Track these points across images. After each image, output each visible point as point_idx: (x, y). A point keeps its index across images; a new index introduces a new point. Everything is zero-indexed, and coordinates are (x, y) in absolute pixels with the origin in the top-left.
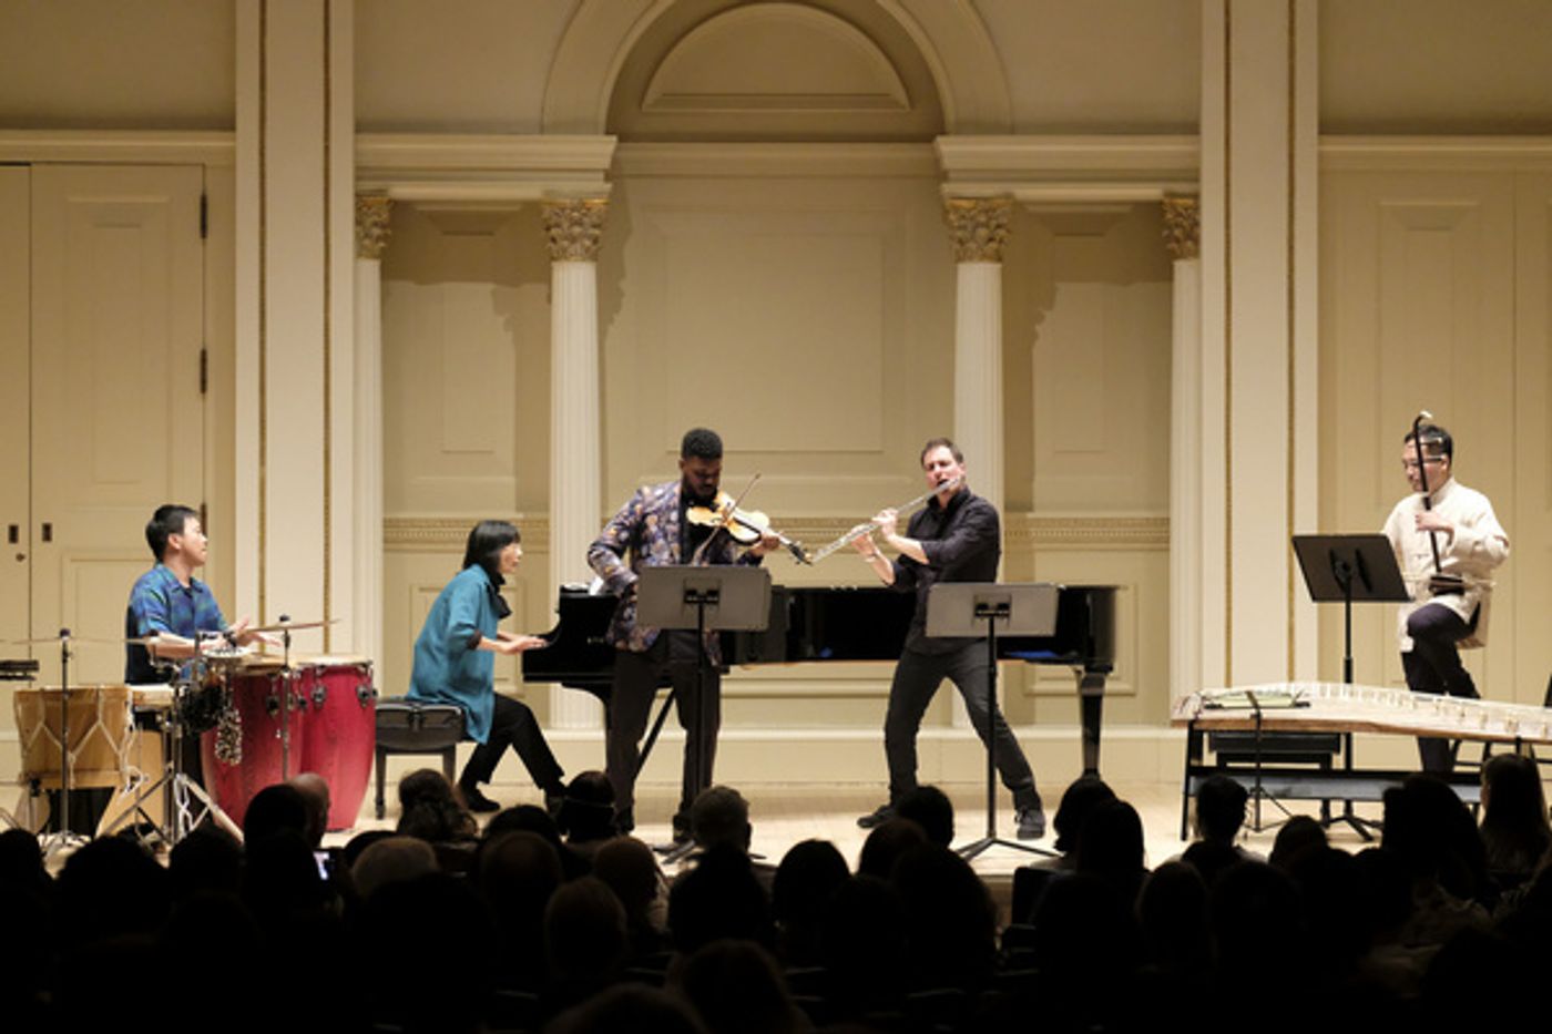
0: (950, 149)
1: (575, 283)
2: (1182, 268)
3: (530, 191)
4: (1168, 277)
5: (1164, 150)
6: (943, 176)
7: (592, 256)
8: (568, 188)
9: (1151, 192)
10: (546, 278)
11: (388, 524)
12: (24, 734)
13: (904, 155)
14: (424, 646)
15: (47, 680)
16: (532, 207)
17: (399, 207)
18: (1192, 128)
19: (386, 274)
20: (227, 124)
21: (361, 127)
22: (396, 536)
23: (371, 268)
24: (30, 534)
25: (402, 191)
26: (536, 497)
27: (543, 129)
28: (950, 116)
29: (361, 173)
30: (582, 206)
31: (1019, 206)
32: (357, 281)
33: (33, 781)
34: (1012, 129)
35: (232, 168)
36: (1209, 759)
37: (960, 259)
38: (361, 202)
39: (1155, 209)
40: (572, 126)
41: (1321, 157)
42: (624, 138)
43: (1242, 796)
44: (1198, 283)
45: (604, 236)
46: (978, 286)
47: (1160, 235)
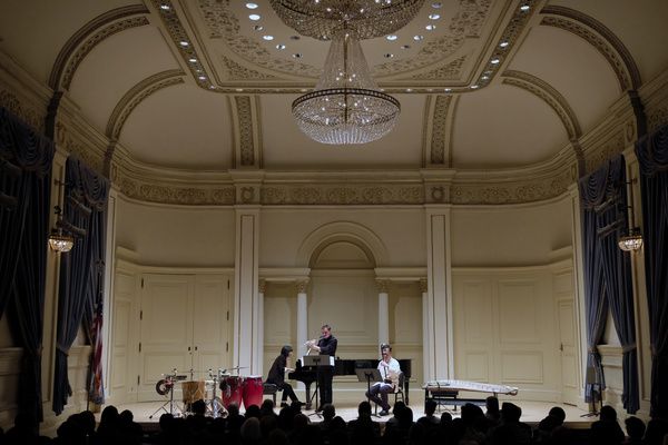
0: (378, 271)
1: (302, 298)
2: (424, 294)
3: (293, 279)
4: (421, 296)
5: (421, 270)
6: (376, 276)
7: (306, 292)
8: (301, 279)
9: (418, 279)
10: (297, 297)
12: (183, 389)
13: (370, 271)
15: (188, 380)
16: (294, 282)
17: (267, 283)
18: (426, 266)
19: (265, 296)
20: (233, 266)
21: (260, 267)
22: (266, 349)
23: (262, 295)
24: (193, 350)
25: (267, 279)
26: (294, 341)
27: (297, 267)
28: (377, 263)
29: (260, 276)
30: (304, 282)
31: (391, 282)
32: (259, 297)
33: (185, 401)
34: (390, 266)
35: (234, 276)
36: (431, 396)
37: (379, 293)
38: (260, 281)
39: (418, 283)
40: (302, 267)
41: (452, 272)
42: (312, 269)
43: (435, 405)
44: (427, 297)
45: (308, 288)
46: (383, 298)
47: (420, 288)
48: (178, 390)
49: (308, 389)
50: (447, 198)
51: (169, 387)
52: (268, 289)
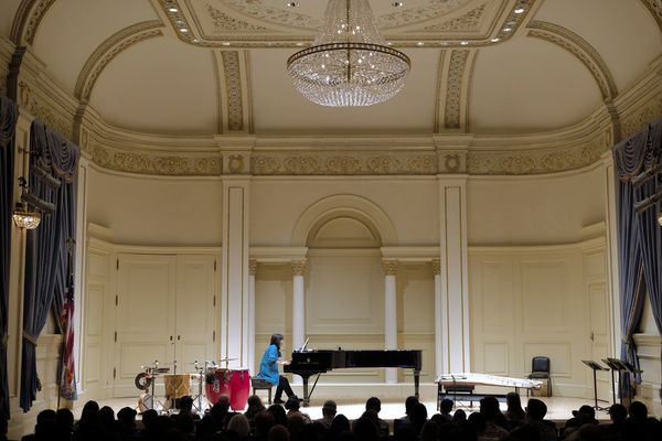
0: (384, 250)
1: (298, 281)
2: (437, 277)
3: (288, 260)
4: (434, 279)
5: (434, 250)
6: (382, 256)
7: (302, 274)
8: (297, 259)
9: (430, 260)
10: (292, 279)
11: (256, 336)
12: (166, 383)
13: (375, 251)
14: (263, 364)
15: (171, 373)
16: (289, 264)
17: (258, 263)
18: (439, 245)
19: (256, 279)
20: (220, 245)
21: (250, 246)
22: (258, 339)
23: (253, 278)
24: (175, 339)
25: (259, 260)
26: (290, 330)
27: (291, 246)
28: (384, 242)
29: (250, 256)
30: (300, 263)
31: (399, 263)
32: (249, 280)
33: (168, 397)
34: (397, 245)
35: (221, 254)
36: (444, 391)
37: (386, 274)
38: (250, 263)
39: (430, 263)
40: (298, 245)
41: (468, 252)
42: (310, 248)
44: (440, 280)
45: (305, 270)
46: (390, 281)
47: (432, 269)
48: (160, 384)
49: (305, 383)
50: (463, 167)
51: (150, 381)
52: (260, 271)
